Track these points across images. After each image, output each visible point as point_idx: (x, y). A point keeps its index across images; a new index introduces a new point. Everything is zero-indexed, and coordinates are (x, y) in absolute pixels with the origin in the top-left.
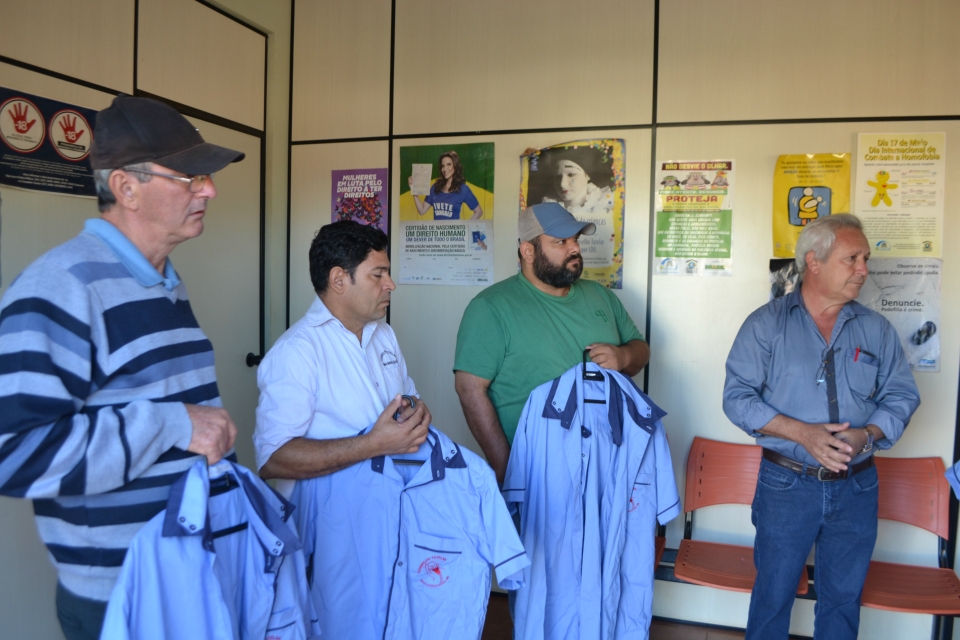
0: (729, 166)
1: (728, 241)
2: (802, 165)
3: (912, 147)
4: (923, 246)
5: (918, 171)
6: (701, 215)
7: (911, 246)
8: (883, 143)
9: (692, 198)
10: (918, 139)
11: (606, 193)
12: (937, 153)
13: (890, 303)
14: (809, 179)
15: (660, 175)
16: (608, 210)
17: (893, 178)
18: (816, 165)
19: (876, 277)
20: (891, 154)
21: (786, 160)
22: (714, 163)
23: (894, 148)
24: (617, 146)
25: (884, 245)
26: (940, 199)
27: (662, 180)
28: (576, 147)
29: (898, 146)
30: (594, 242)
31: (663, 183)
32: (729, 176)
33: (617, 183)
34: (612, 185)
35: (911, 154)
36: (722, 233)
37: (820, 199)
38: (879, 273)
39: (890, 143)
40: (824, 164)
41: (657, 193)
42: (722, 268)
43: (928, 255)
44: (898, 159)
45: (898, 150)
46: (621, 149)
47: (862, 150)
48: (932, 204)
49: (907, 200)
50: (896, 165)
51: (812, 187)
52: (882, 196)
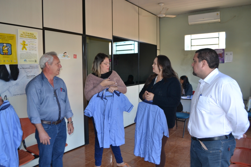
2: (3, 36)
3: (30, 35)
4: (35, 61)
5: (32, 41)
7: (32, 61)
8: (24, 33)
10: (32, 33)
12: (36, 37)
13: (28, 76)
14: (5, 41)
17: (27, 43)
18: (7, 37)
19: (25, 69)
20: (26, 36)
23: (26, 34)
25: (26, 61)
26: (37, 49)
35: (30, 37)
37: (8, 47)
38: (26, 68)
39: (25, 33)
40: (9, 37)
43: (36, 63)
44: (27, 38)
47: (19, 35)
48: (36, 50)
49: (30, 49)
50: (27, 39)
51: (6, 43)
52: (24, 47)
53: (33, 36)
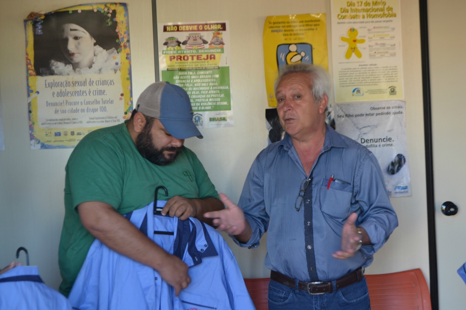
0: (224, 26)
1: (227, 95)
2: (286, 25)
3: (374, 7)
4: (389, 90)
5: (381, 27)
6: (202, 73)
7: (380, 91)
8: (351, 4)
9: (192, 57)
11: (112, 55)
12: (394, 11)
13: (367, 141)
14: (293, 37)
15: (162, 37)
16: (115, 71)
17: (361, 33)
18: (298, 24)
19: (354, 119)
20: (358, 14)
21: (272, 21)
22: (210, 25)
23: (360, 8)
24: (120, 9)
25: (359, 91)
26: (399, 51)
27: (164, 41)
28: (79, 11)
29: (363, 7)
30: (104, 102)
31: (166, 44)
32: (225, 36)
33: (122, 44)
34: (118, 46)
35: (373, 13)
36: (222, 88)
37: (303, 54)
38: (356, 116)
39: (356, 4)
40: (305, 24)
41: (160, 53)
42: (224, 119)
43: (393, 97)
44: (364, 17)
45: (364, 10)
46: (123, 12)
47: (335, 11)
48: (394, 55)
49: (373, 52)
50: (363, 22)
51: (296, 44)
52: (353, 49)
53: (382, 10)
